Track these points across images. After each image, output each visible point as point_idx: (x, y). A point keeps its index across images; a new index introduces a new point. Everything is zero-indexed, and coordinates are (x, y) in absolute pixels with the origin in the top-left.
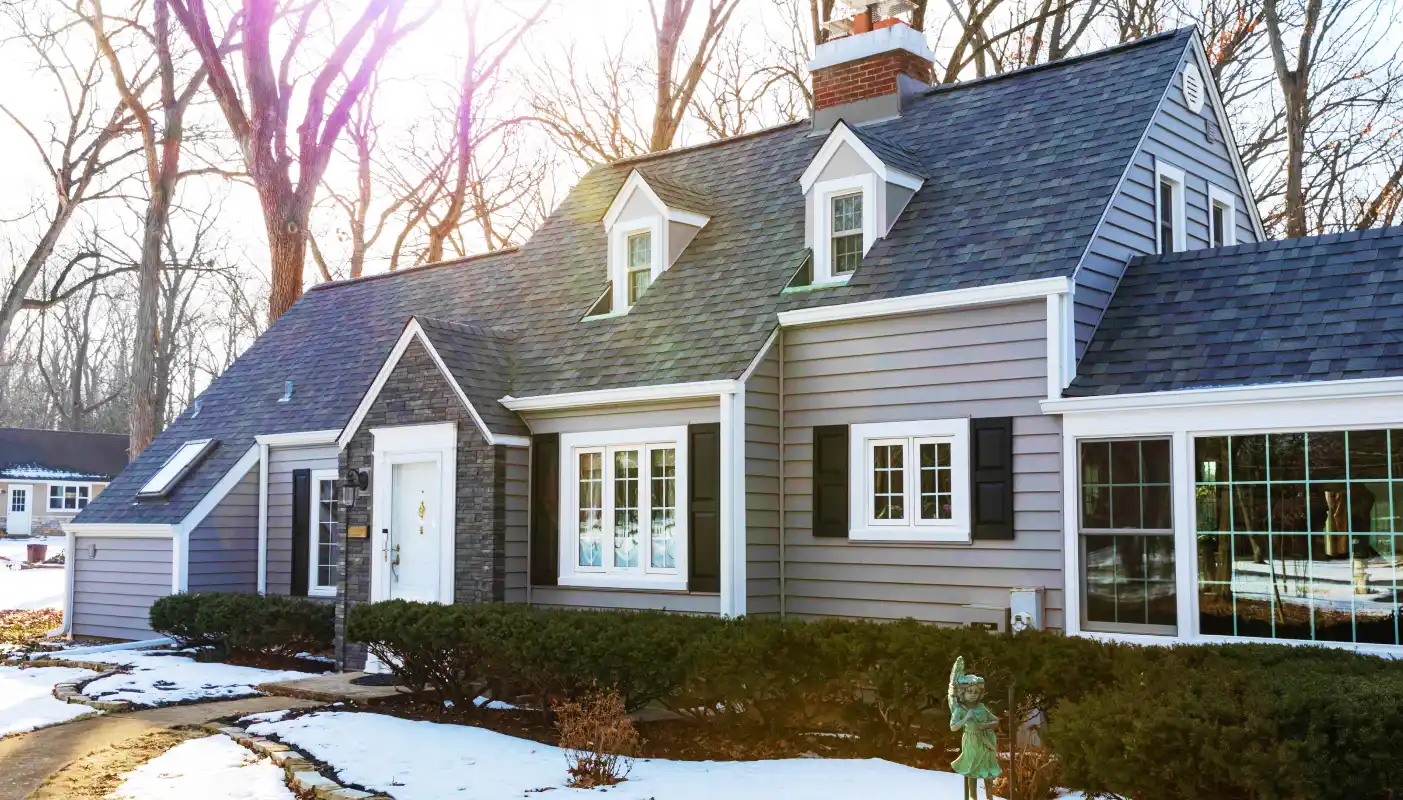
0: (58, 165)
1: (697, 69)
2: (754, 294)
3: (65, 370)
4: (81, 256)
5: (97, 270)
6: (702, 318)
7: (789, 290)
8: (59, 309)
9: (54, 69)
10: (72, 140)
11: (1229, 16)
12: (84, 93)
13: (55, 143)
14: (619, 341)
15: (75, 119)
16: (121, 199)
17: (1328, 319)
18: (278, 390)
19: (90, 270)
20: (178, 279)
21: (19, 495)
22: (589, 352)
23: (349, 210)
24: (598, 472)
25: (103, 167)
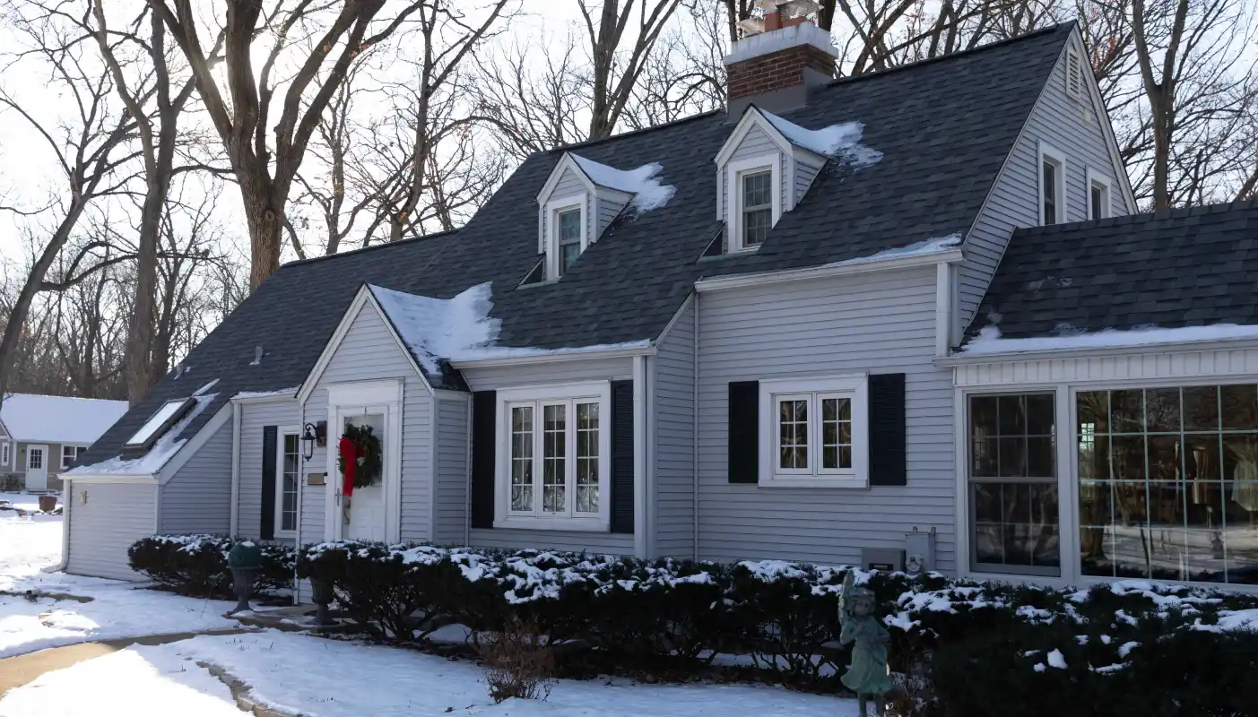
0: (72, 163)
1: (629, 80)
2: (671, 264)
3: (82, 347)
4: (93, 245)
5: (106, 258)
6: (624, 285)
7: (703, 259)
8: (73, 291)
9: (69, 81)
10: (85, 143)
11: (1101, 39)
12: (96, 101)
13: (70, 145)
14: (550, 306)
15: (88, 125)
16: (127, 196)
17: (1201, 282)
18: (250, 355)
19: (101, 257)
20: (177, 265)
21: (36, 454)
22: (523, 316)
23: (324, 205)
24: (529, 426)
25: (111, 166)
